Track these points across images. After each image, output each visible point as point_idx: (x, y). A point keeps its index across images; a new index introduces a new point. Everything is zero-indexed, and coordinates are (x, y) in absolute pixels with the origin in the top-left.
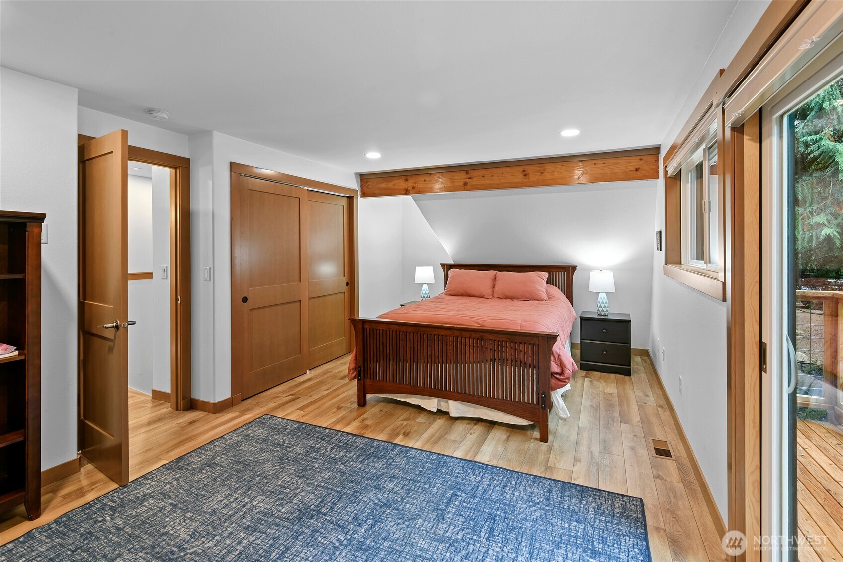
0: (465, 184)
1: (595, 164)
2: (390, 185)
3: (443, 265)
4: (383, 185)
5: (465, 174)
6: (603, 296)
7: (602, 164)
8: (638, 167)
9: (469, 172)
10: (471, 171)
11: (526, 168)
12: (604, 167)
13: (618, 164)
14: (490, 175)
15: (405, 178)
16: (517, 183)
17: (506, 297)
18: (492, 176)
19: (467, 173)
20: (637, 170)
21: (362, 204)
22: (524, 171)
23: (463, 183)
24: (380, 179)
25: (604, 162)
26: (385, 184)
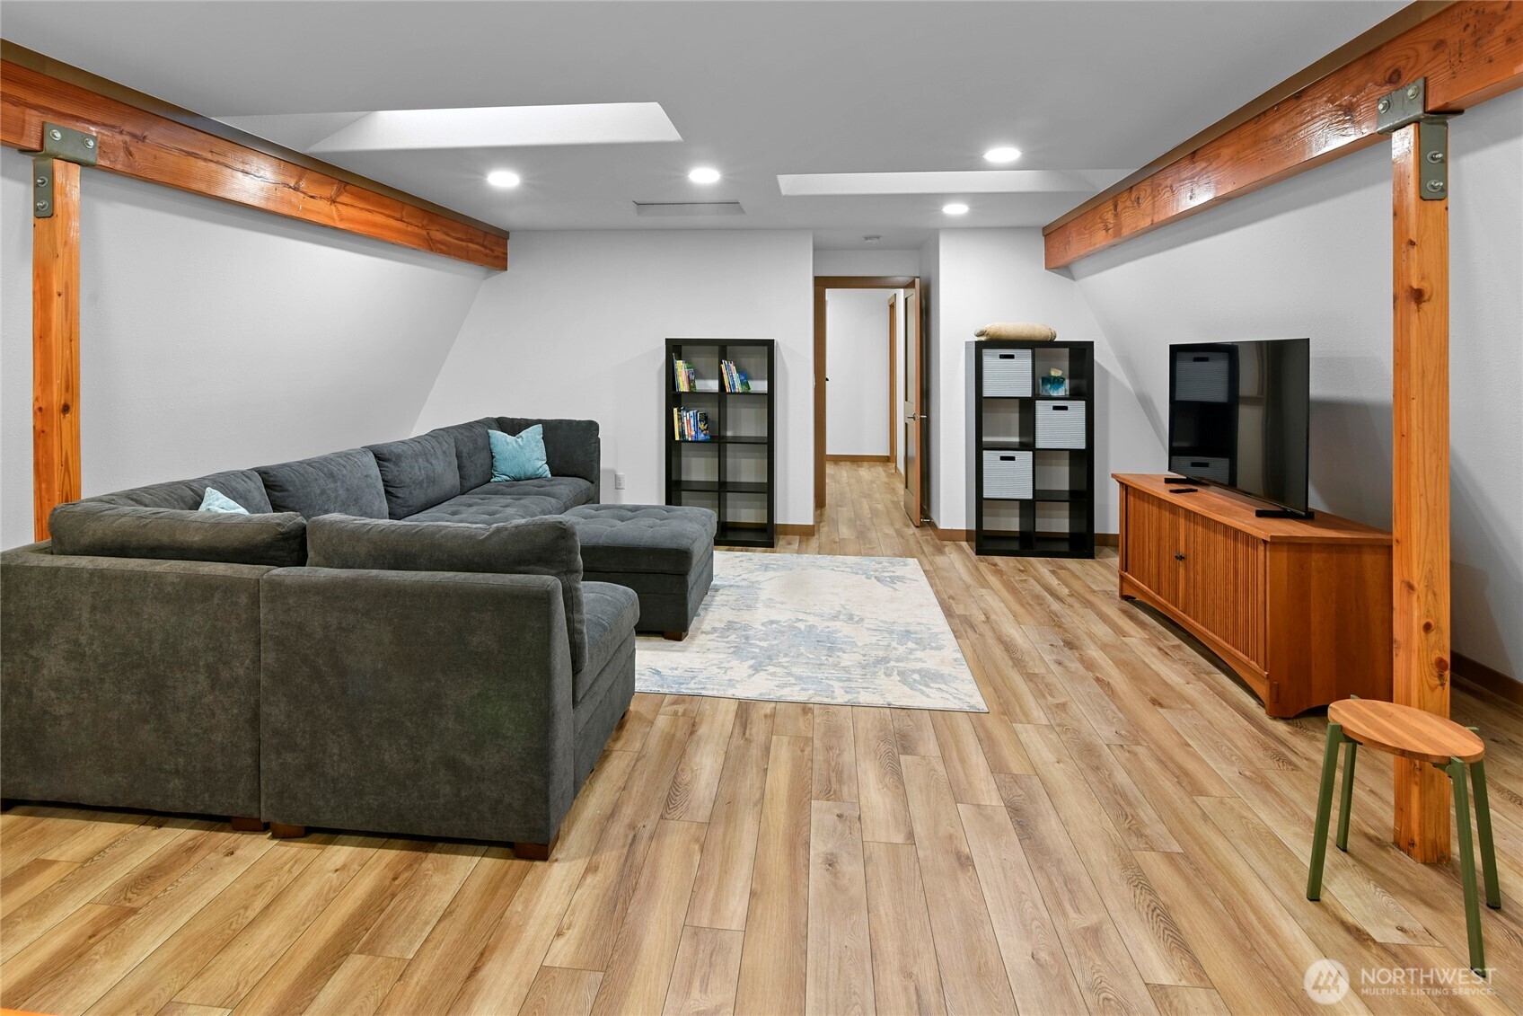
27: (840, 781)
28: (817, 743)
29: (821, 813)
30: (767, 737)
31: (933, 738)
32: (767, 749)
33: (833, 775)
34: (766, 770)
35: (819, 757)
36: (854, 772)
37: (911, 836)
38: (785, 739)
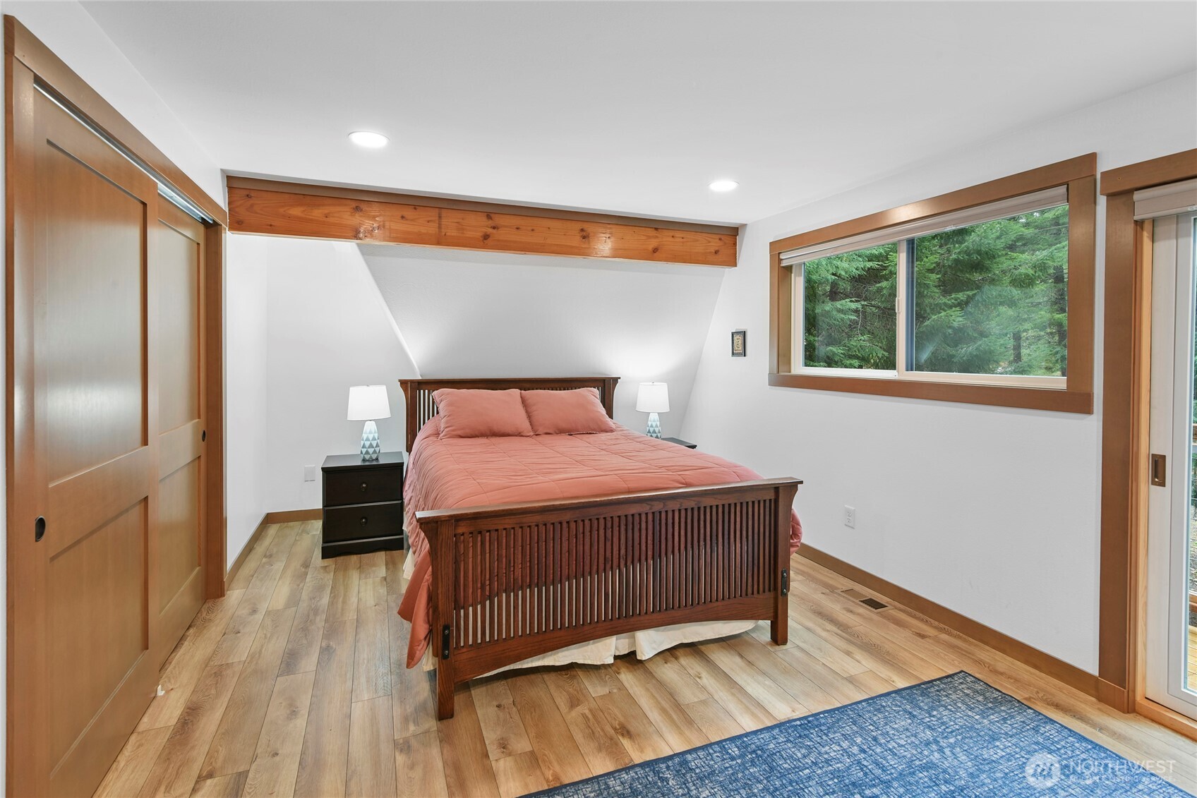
0: (486, 237)
1: (673, 237)
2: (317, 213)
3: (403, 383)
4: (296, 211)
5: (485, 219)
6: (654, 417)
7: (680, 237)
8: (717, 249)
9: (492, 215)
10: (497, 215)
11: (585, 226)
12: (683, 242)
13: (697, 241)
14: (531, 228)
15: (354, 204)
16: (572, 247)
17: (560, 431)
18: (533, 230)
19: (489, 217)
20: (716, 252)
21: (235, 244)
22: (582, 230)
23: (481, 234)
24: (287, 196)
25: (682, 236)
26: (301, 209)
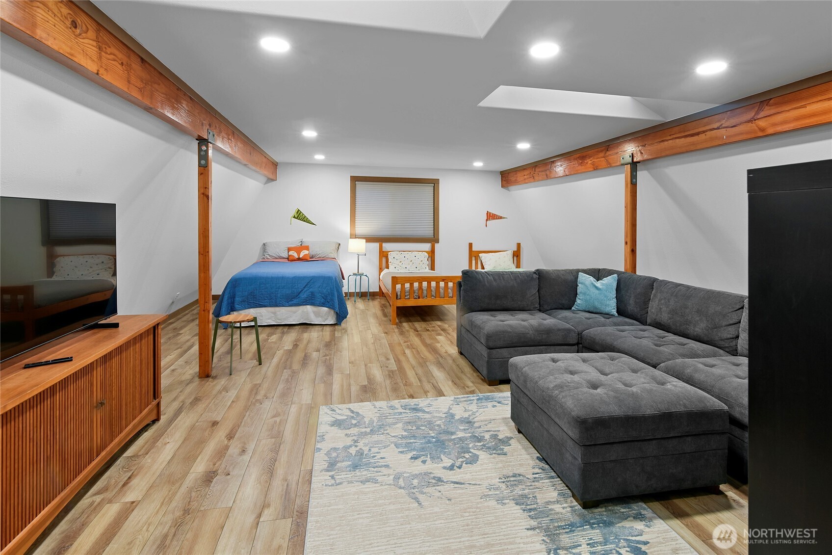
27: (389, 375)
28: (402, 385)
29: (393, 366)
30: (422, 384)
31: (352, 392)
32: (420, 380)
33: (392, 376)
34: (416, 375)
35: (399, 380)
36: (385, 378)
37: (366, 365)
38: (415, 384)
